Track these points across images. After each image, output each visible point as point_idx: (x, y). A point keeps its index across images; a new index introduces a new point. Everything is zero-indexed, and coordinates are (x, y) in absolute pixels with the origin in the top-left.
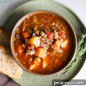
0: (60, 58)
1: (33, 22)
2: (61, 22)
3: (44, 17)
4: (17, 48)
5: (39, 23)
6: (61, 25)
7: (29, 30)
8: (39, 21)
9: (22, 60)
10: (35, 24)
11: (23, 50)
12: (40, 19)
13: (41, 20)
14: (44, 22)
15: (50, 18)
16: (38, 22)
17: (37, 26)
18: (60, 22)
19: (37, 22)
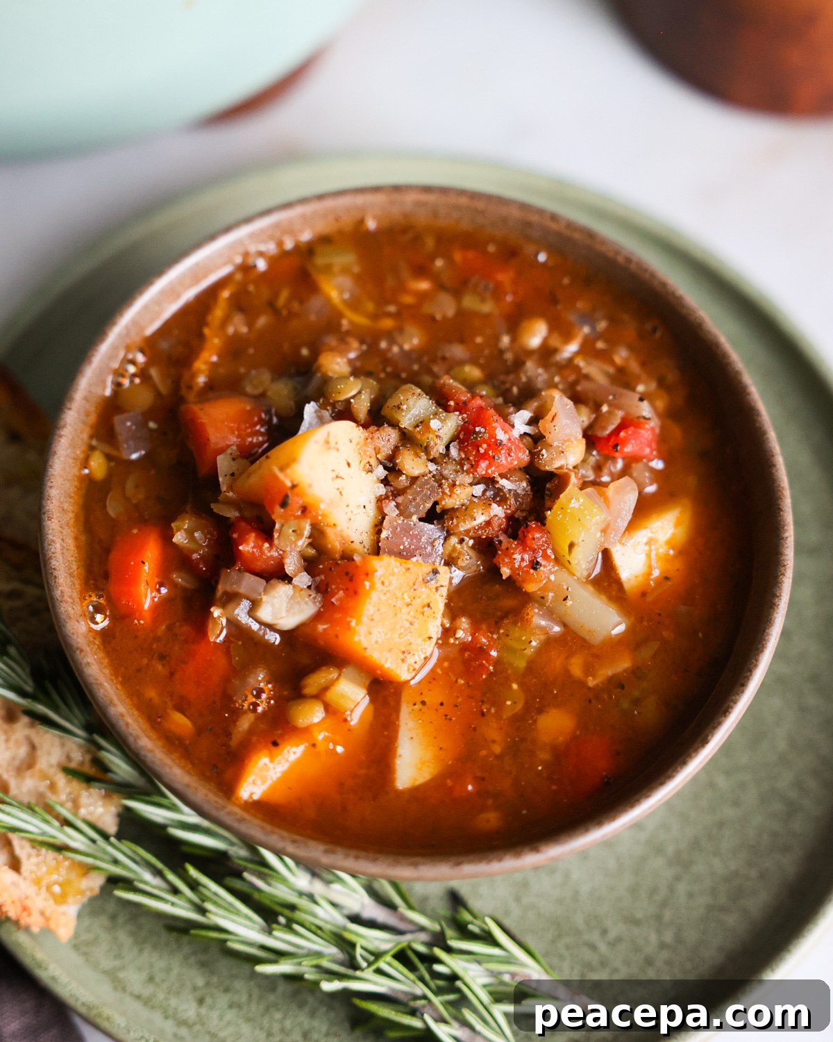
0: (597, 693)
1: (315, 303)
2: (612, 320)
3: (439, 263)
4: (114, 556)
5: (375, 317)
6: (621, 355)
7: (266, 376)
8: (382, 300)
9: (152, 693)
10: (331, 326)
11: (178, 578)
12: (390, 282)
13: (401, 288)
14: (427, 309)
15: (505, 277)
16: (370, 306)
17: (355, 344)
18: (602, 325)
19: (354, 304)
